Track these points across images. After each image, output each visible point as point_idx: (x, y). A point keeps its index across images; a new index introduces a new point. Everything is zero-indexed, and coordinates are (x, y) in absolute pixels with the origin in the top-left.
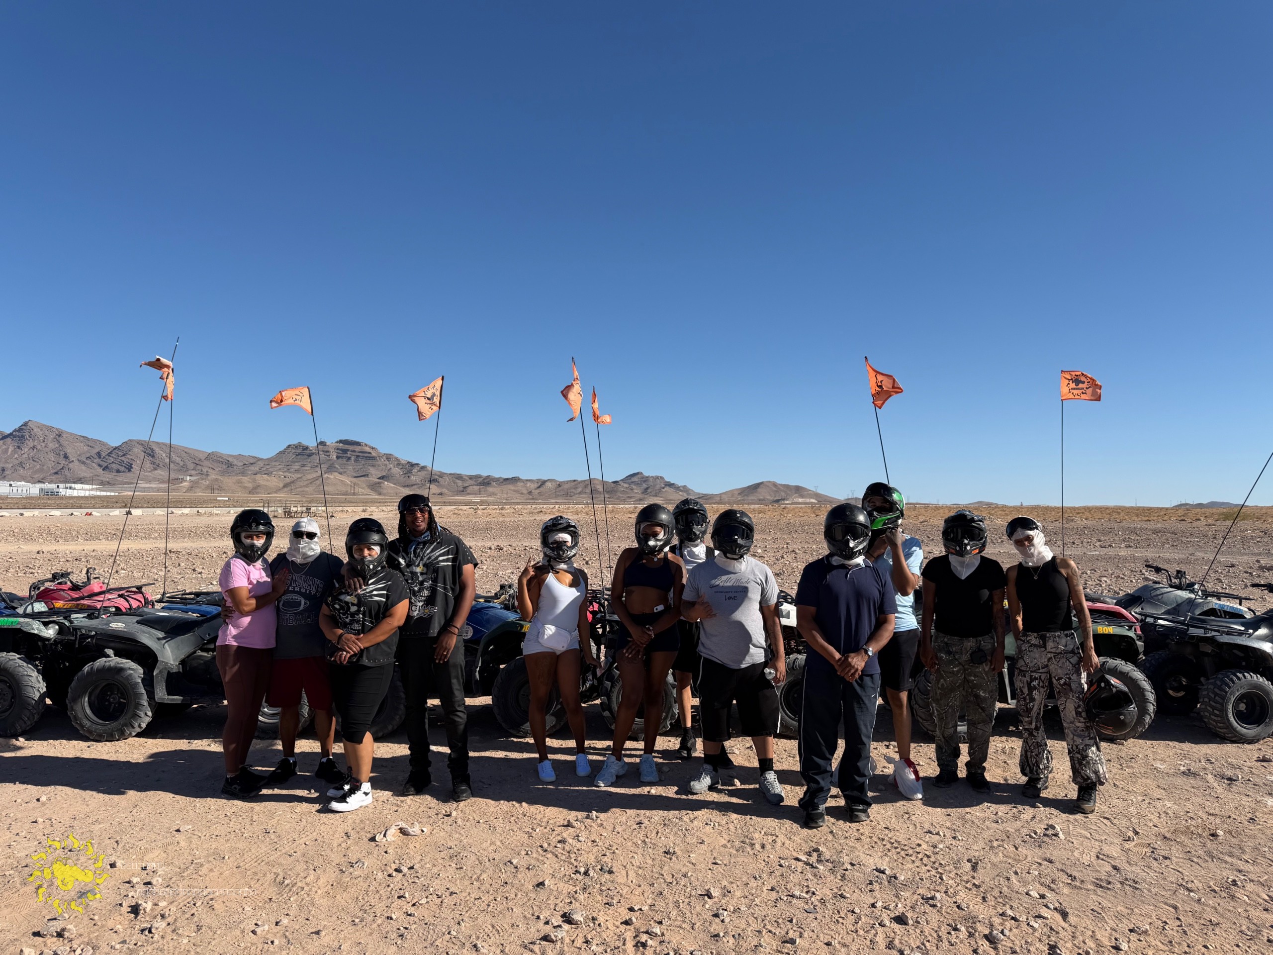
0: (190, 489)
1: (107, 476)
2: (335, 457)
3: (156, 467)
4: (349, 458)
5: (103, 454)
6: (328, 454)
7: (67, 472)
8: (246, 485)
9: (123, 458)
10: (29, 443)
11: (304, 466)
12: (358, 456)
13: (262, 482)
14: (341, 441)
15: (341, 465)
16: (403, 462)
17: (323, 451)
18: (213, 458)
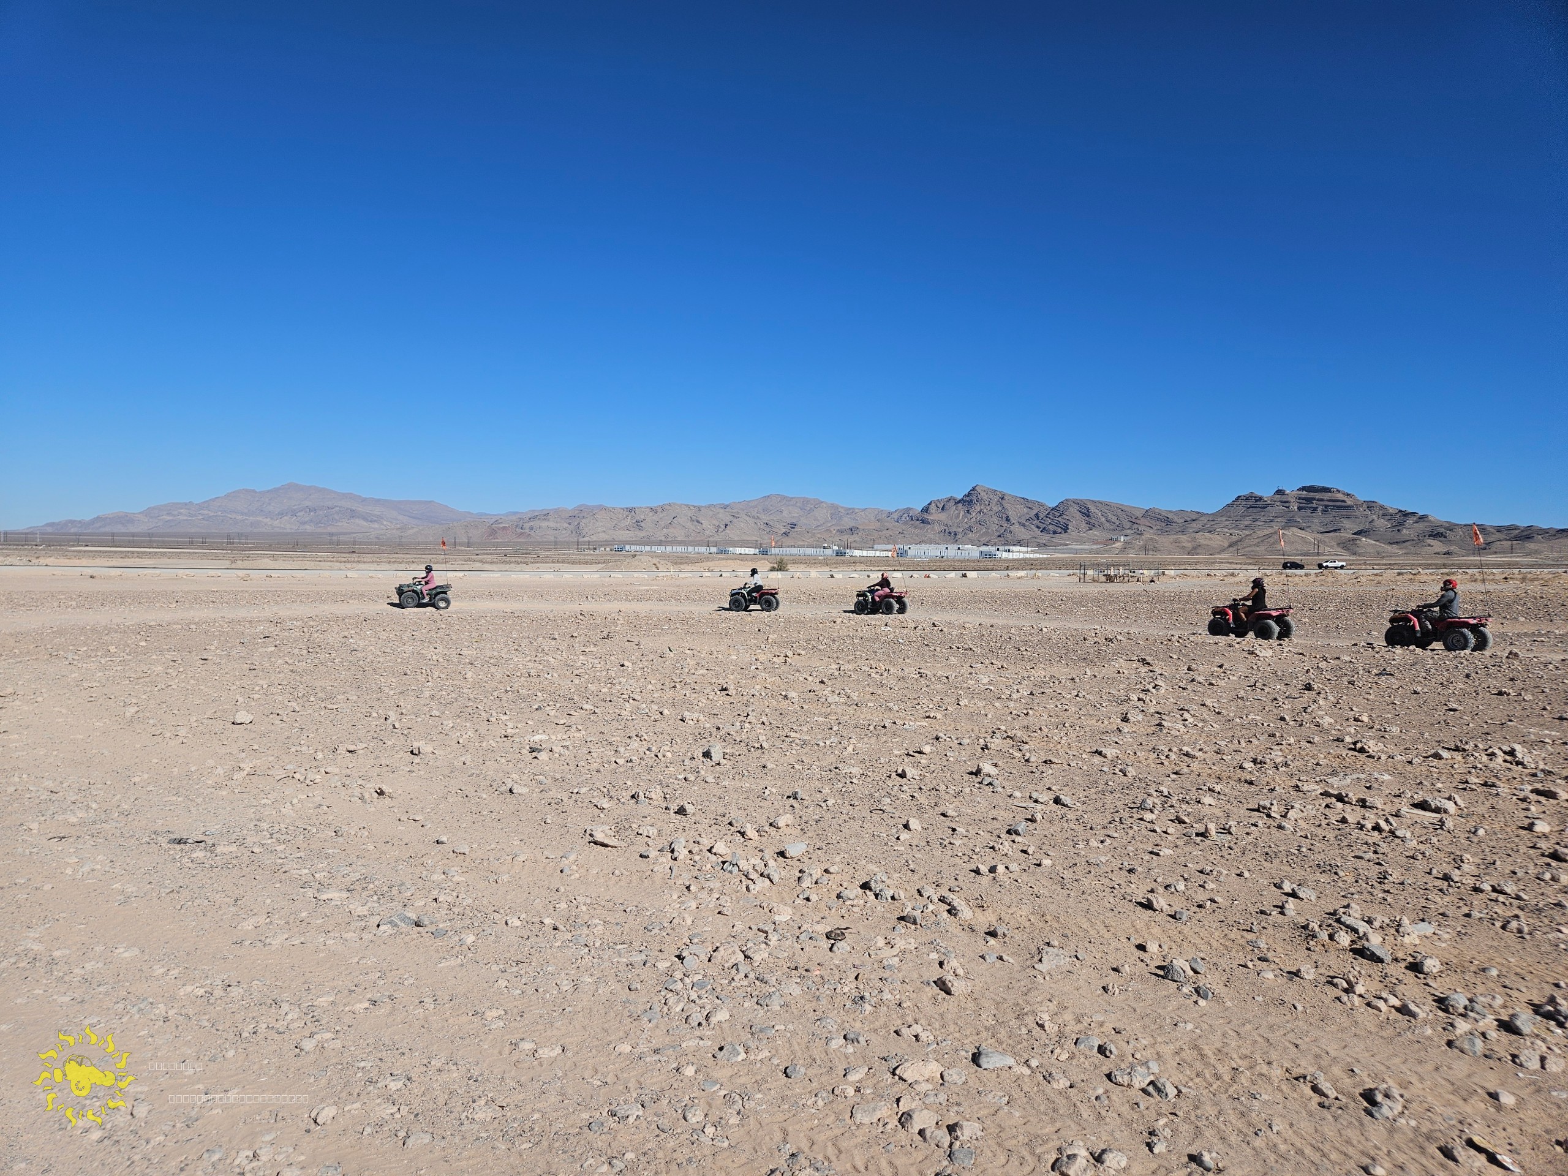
0: (1123, 550)
1: (1044, 538)
2: (1296, 508)
3: (1091, 526)
4: (1315, 509)
5: (1041, 516)
6: (1287, 505)
7: (1008, 535)
8: (1184, 545)
9: (1059, 519)
10: (976, 507)
11: (1256, 520)
12: (1326, 506)
13: (1203, 542)
14: (1304, 489)
15: (1303, 518)
16: (1391, 511)
17: (1281, 502)
18: (1151, 515)
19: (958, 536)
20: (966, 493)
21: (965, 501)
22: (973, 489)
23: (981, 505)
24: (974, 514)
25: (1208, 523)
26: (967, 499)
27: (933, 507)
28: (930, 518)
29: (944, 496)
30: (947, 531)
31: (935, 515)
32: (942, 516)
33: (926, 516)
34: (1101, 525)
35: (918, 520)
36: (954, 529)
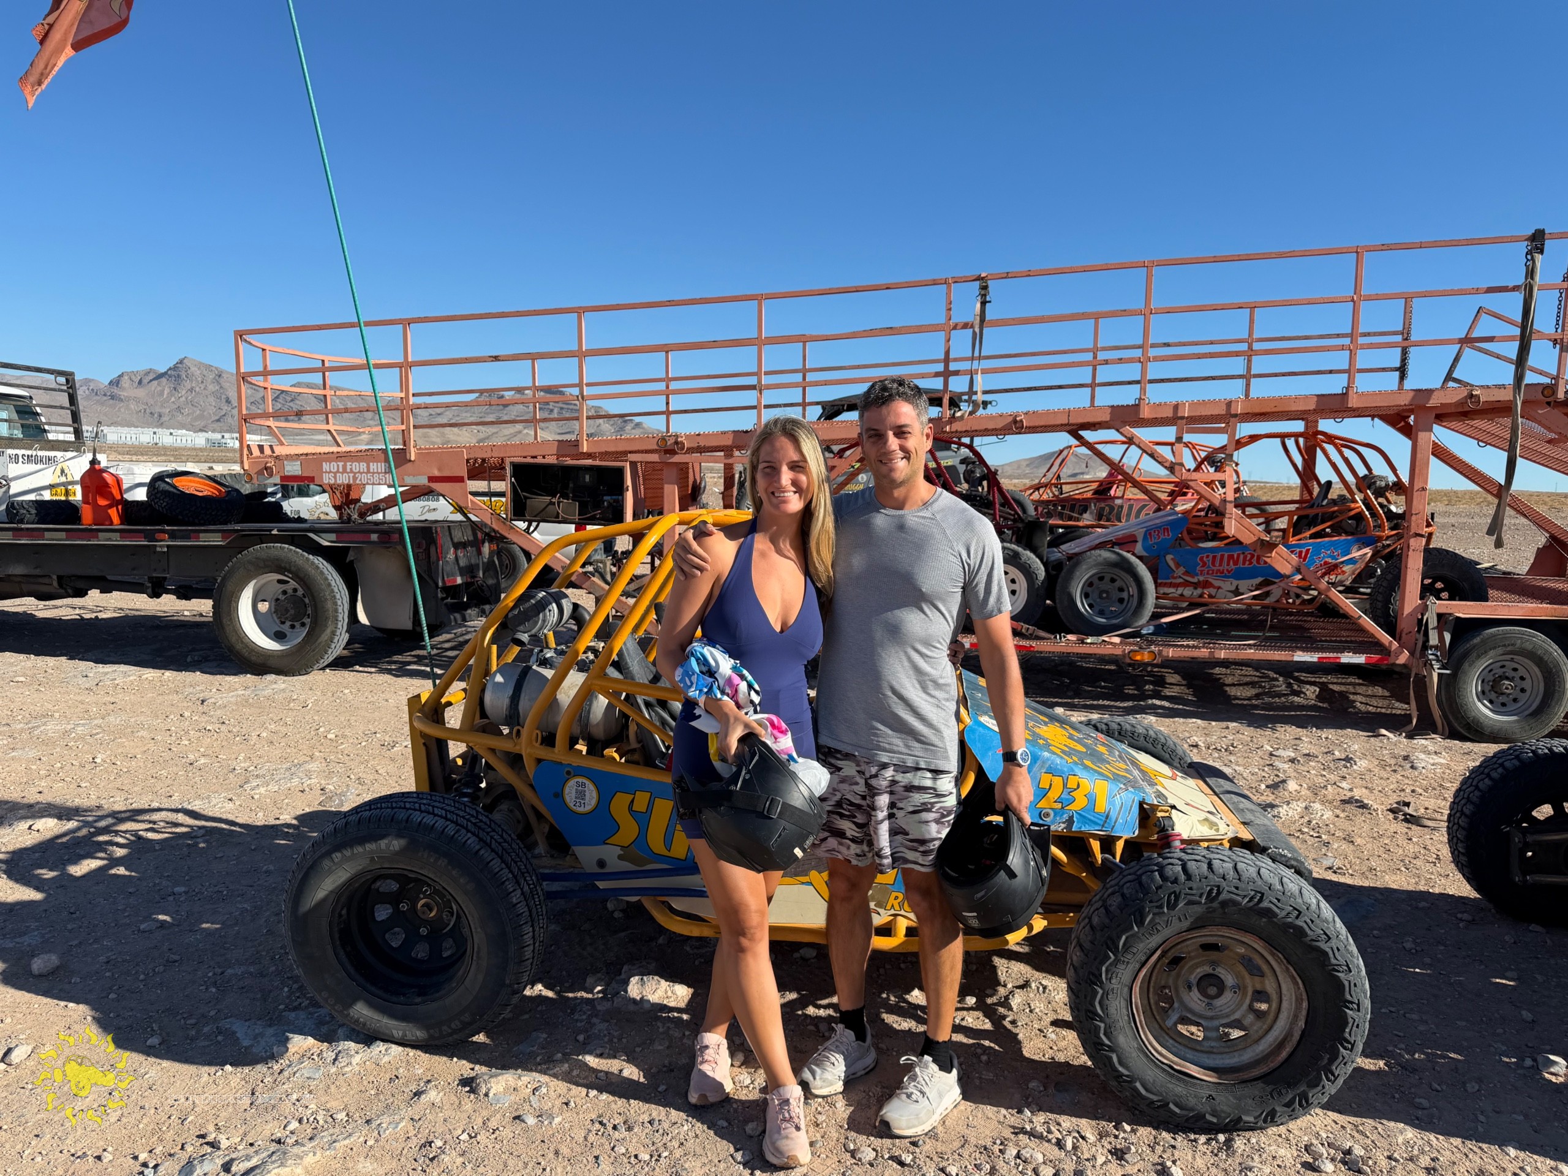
7: (230, 420)
9: (291, 404)
10: (186, 384)
19: (164, 419)
20: (172, 365)
21: (170, 376)
22: (181, 362)
23: (191, 381)
24: (184, 392)
26: (173, 373)
27: (125, 382)
28: (123, 394)
29: (142, 366)
30: (148, 411)
31: (128, 390)
32: (141, 393)
33: (115, 390)
35: (105, 395)
36: (157, 410)
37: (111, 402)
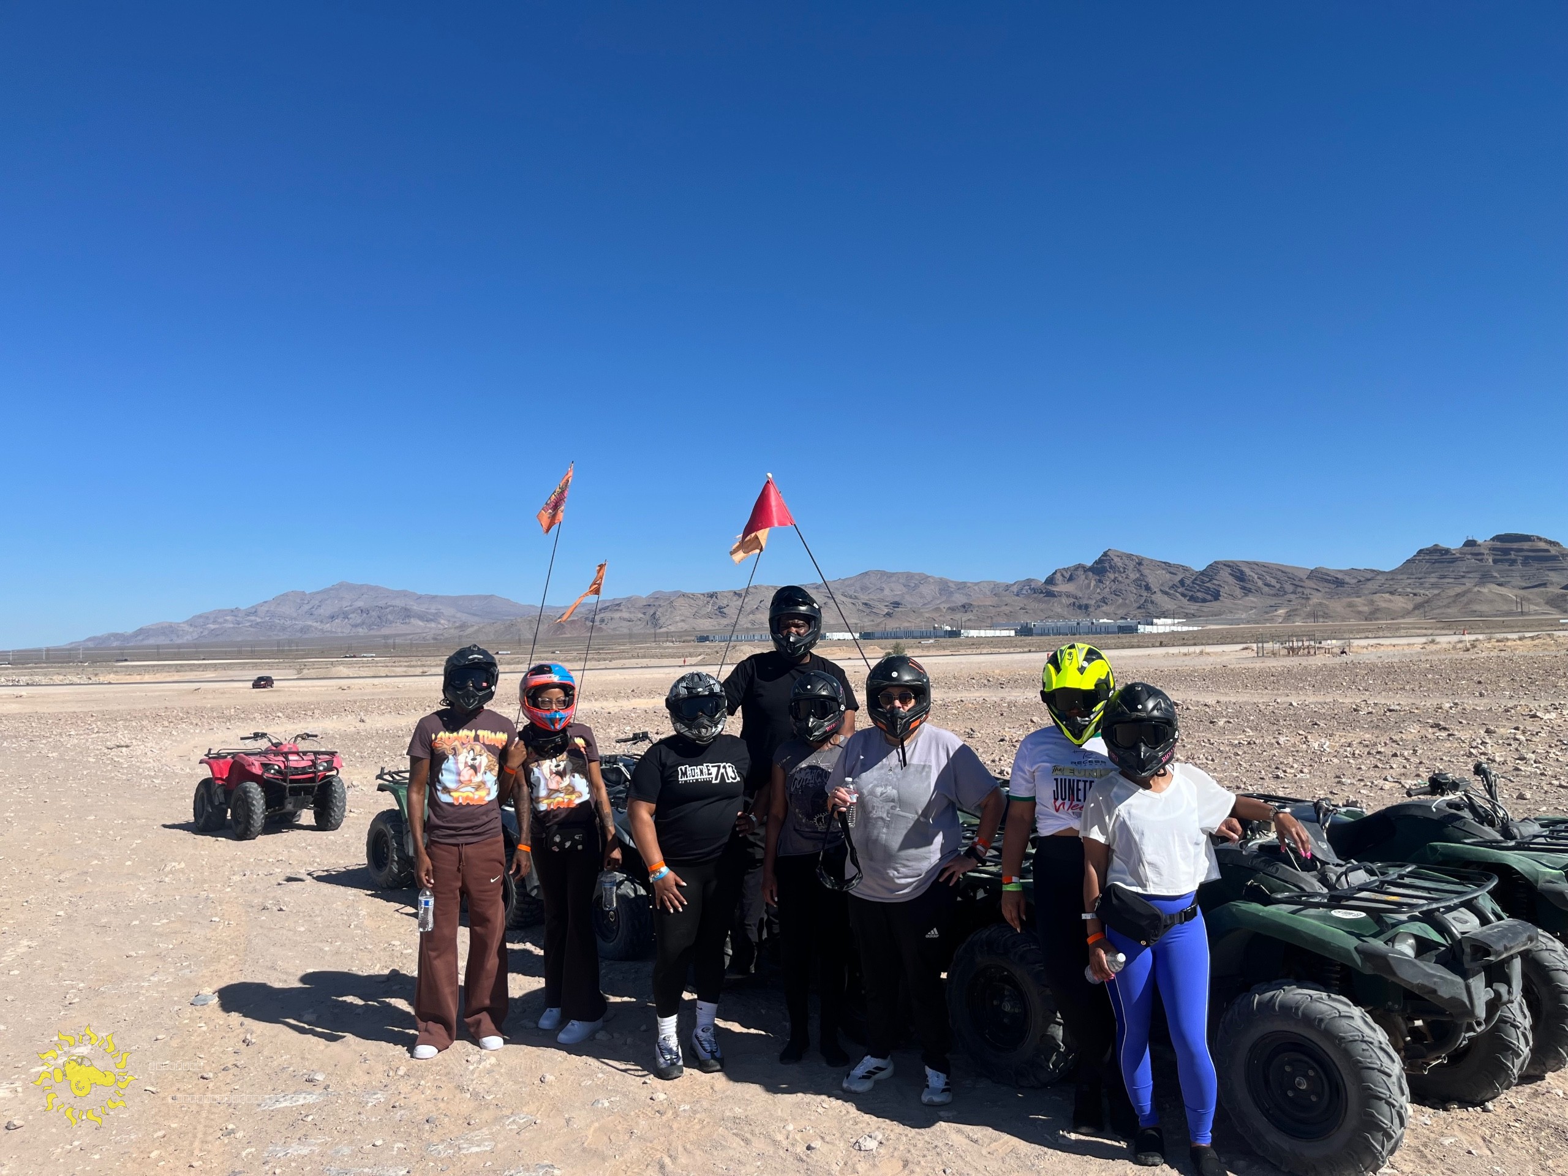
0: (1288, 617)
1: (1193, 607)
2: (1490, 561)
3: (1247, 591)
4: (1513, 562)
5: (1188, 582)
6: (1480, 557)
7: (1149, 605)
8: (1360, 609)
9: (1209, 585)
10: (1110, 575)
11: (1444, 577)
12: (1527, 558)
13: (1383, 605)
14: (1498, 538)
15: (1499, 571)
17: (1472, 554)
18: (1319, 576)
20: (1097, 559)
21: (1096, 569)
22: (1105, 554)
23: (1114, 572)
24: (1108, 583)
25: (1389, 581)
26: (1099, 566)
27: (1059, 579)
28: (1055, 589)
30: (1077, 603)
31: (1062, 587)
32: (1069, 588)
33: (1051, 588)
34: (1259, 590)
35: (1042, 592)
36: (1085, 602)
37: (1046, 598)
